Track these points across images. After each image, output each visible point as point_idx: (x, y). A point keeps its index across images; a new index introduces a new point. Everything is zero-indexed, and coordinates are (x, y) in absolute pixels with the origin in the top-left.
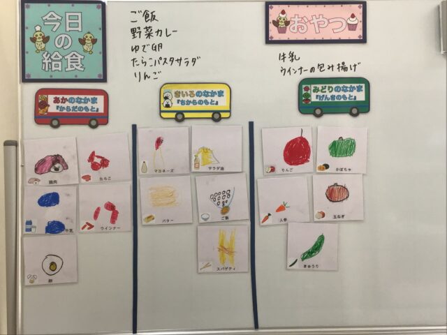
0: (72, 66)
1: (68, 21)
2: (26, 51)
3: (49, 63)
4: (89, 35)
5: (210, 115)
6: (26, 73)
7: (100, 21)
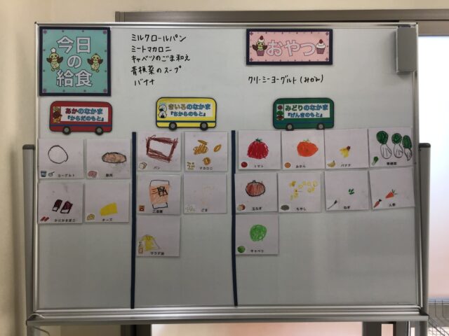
0: (81, 83)
1: (79, 45)
3: (62, 80)
4: (96, 56)
5: (198, 125)
7: (106, 44)
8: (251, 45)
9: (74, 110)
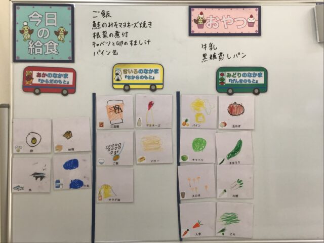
0: (49, 51)
1: (47, 19)
2: (17, 39)
3: (33, 48)
4: (62, 29)
5: (148, 87)
6: (17, 56)
7: (70, 19)
8: (192, 19)
9: (43, 74)
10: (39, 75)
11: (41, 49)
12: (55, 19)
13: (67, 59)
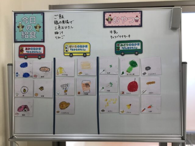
0: (32, 36)
1: (31, 20)
2: (16, 31)
3: (24, 35)
4: (38, 25)
5: (82, 54)
6: (16, 39)
7: (42, 20)
8: (105, 19)
9: (29, 48)
10: (26, 49)
11: (28, 35)
12: (35, 20)
13: (41, 40)
